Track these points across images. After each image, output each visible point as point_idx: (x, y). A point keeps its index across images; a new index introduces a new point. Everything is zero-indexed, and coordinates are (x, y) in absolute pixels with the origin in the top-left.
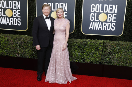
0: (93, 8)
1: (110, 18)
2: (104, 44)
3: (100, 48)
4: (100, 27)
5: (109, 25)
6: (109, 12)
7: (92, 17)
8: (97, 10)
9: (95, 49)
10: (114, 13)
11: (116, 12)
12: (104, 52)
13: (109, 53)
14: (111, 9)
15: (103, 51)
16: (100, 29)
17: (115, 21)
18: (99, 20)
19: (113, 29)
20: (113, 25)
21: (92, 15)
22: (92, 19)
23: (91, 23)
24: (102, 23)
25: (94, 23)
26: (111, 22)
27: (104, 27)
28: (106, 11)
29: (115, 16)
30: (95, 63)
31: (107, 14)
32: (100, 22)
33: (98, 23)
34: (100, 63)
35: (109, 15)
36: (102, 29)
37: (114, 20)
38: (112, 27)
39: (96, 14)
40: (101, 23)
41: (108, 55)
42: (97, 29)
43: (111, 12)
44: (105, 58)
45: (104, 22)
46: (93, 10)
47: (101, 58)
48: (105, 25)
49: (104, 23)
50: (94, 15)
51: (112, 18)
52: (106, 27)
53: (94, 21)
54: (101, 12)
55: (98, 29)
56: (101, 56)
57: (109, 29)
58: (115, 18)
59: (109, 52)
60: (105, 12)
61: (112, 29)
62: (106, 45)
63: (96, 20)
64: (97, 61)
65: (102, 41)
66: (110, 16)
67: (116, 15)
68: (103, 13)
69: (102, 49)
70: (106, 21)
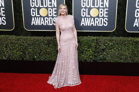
0: (84, 3)
1: (102, 13)
2: (97, 40)
3: (93, 44)
4: (92, 22)
5: (101, 20)
6: (101, 7)
7: (84, 13)
8: (88, 5)
9: (88, 46)
10: (106, 7)
11: (107, 7)
12: (98, 48)
13: (103, 50)
14: (102, 3)
15: (96, 48)
16: (92, 25)
17: (107, 16)
18: (91, 16)
19: (106, 24)
20: (106, 20)
21: (83, 10)
22: (83, 14)
23: (83, 18)
24: (94, 18)
25: (85, 18)
26: (103, 17)
27: (97, 23)
28: (97, 5)
29: (106, 11)
30: (89, 61)
31: (98, 8)
32: (91, 17)
33: (90, 18)
34: (94, 60)
35: (100, 9)
36: (94, 25)
37: (106, 14)
38: (104, 23)
39: (87, 9)
40: (92, 19)
41: (102, 52)
42: (89, 25)
43: (102, 7)
44: (99, 55)
45: (96, 17)
46: (83, 5)
47: (95, 55)
48: (97, 20)
49: (96, 19)
50: (85, 10)
51: (104, 13)
52: (99, 23)
53: (85, 17)
54: (92, 7)
55: (91, 25)
56: (95, 53)
57: (101, 24)
58: (107, 13)
59: (103, 48)
60: (96, 7)
61: (104, 24)
62: (99, 42)
63: (87, 16)
64: (90, 59)
65: (95, 38)
66: (102, 11)
67: (107, 9)
68: (95, 8)
69: (95, 46)
70: (98, 17)
